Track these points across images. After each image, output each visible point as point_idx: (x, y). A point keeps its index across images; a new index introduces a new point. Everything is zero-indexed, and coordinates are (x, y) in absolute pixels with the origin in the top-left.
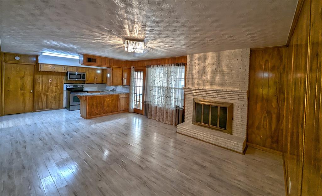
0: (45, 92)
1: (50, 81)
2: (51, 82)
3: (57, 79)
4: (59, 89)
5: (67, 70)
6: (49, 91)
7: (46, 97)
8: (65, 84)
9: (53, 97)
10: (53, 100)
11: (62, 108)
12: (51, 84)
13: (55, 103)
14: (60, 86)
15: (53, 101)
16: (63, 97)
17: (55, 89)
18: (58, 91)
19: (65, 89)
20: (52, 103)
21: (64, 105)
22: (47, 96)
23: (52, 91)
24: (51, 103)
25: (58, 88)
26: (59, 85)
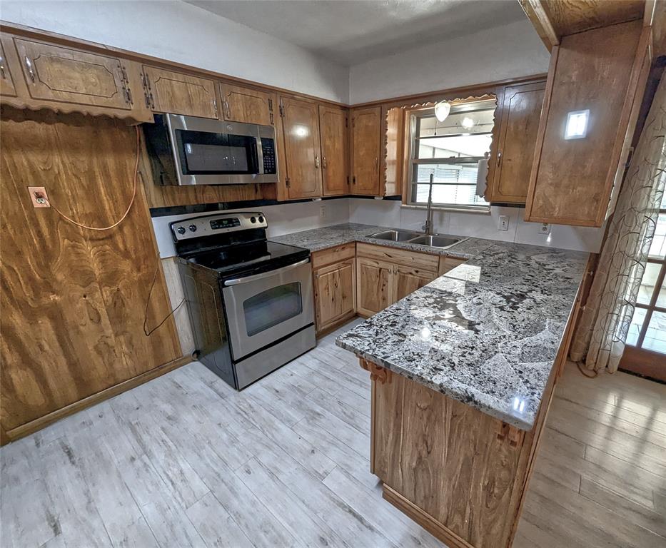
0: (29, 294)
1: (37, 203)
2: (48, 212)
3: (92, 179)
4: (126, 255)
5: (148, 100)
6: (60, 277)
7: (45, 324)
8: (155, 212)
9: (103, 311)
10: (109, 332)
11: (179, 362)
12: (51, 224)
13: (130, 343)
14: (126, 230)
15: (112, 341)
16: (165, 299)
17: (102, 256)
18: (126, 266)
19: (165, 248)
20: (110, 349)
21: (187, 342)
22: (56, 315)
23: (86, 278)
24: (99, 353)
25: (116, 247)
26: (120, 227)
